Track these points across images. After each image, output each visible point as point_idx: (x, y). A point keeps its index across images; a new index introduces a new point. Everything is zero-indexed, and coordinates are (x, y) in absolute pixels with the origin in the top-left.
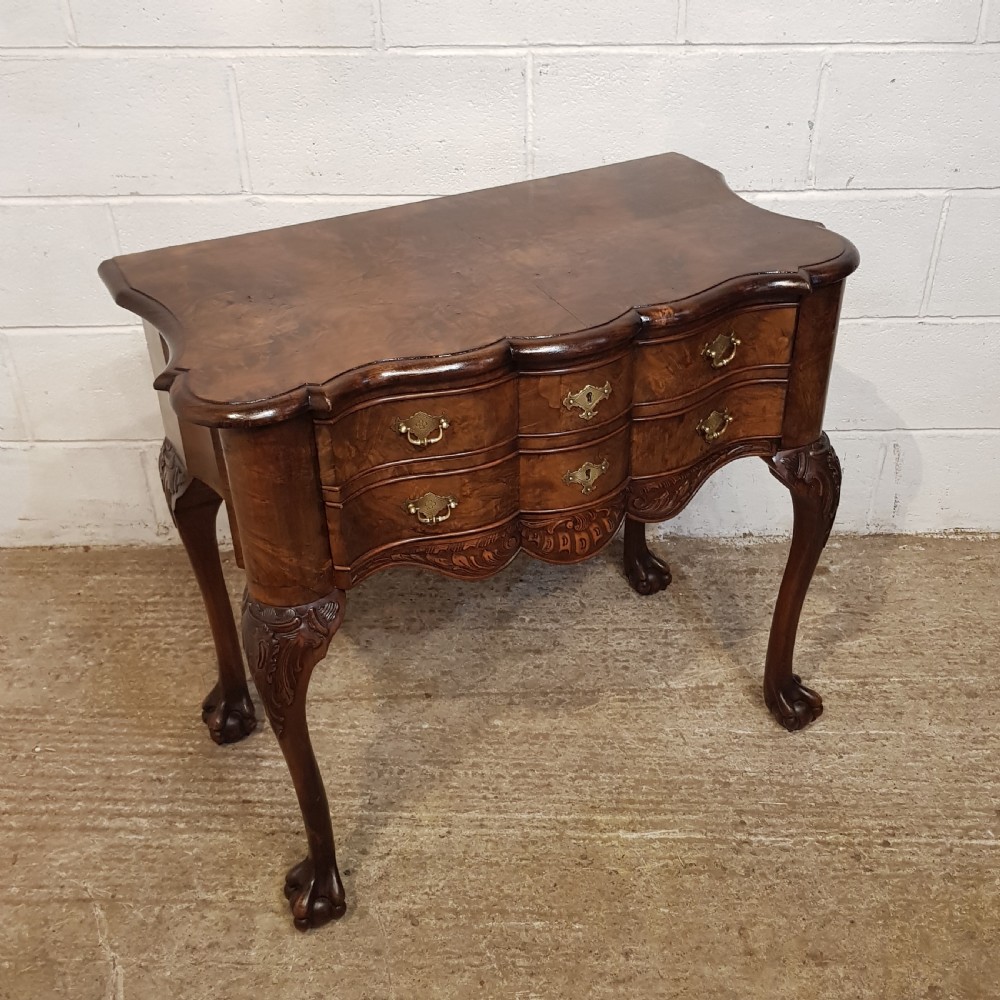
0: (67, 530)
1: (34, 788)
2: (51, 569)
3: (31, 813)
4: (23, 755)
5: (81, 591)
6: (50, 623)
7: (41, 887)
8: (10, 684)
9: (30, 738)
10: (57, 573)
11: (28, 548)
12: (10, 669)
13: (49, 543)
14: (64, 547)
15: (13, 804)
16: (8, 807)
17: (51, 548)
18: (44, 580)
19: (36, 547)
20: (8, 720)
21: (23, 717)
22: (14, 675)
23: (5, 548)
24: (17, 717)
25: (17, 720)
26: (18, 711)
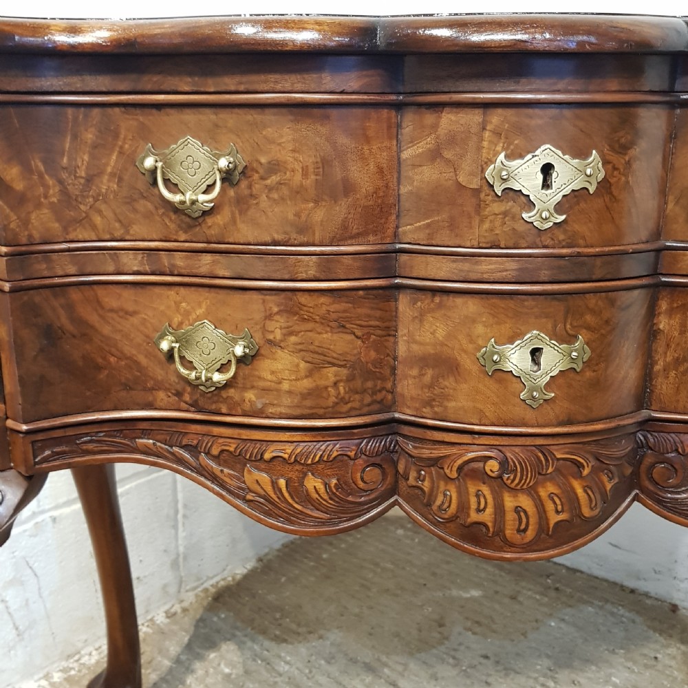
0: (658, 576)
2: (627, 614)
5: (658, 656)
6: (614, 679)
10: (634, 621)
11: (606, 581)
13: (631, 584)
14: (647, 595)
17: (632, 591)
18: (617, 624)
19: (615, 584)
23: (582, 572)
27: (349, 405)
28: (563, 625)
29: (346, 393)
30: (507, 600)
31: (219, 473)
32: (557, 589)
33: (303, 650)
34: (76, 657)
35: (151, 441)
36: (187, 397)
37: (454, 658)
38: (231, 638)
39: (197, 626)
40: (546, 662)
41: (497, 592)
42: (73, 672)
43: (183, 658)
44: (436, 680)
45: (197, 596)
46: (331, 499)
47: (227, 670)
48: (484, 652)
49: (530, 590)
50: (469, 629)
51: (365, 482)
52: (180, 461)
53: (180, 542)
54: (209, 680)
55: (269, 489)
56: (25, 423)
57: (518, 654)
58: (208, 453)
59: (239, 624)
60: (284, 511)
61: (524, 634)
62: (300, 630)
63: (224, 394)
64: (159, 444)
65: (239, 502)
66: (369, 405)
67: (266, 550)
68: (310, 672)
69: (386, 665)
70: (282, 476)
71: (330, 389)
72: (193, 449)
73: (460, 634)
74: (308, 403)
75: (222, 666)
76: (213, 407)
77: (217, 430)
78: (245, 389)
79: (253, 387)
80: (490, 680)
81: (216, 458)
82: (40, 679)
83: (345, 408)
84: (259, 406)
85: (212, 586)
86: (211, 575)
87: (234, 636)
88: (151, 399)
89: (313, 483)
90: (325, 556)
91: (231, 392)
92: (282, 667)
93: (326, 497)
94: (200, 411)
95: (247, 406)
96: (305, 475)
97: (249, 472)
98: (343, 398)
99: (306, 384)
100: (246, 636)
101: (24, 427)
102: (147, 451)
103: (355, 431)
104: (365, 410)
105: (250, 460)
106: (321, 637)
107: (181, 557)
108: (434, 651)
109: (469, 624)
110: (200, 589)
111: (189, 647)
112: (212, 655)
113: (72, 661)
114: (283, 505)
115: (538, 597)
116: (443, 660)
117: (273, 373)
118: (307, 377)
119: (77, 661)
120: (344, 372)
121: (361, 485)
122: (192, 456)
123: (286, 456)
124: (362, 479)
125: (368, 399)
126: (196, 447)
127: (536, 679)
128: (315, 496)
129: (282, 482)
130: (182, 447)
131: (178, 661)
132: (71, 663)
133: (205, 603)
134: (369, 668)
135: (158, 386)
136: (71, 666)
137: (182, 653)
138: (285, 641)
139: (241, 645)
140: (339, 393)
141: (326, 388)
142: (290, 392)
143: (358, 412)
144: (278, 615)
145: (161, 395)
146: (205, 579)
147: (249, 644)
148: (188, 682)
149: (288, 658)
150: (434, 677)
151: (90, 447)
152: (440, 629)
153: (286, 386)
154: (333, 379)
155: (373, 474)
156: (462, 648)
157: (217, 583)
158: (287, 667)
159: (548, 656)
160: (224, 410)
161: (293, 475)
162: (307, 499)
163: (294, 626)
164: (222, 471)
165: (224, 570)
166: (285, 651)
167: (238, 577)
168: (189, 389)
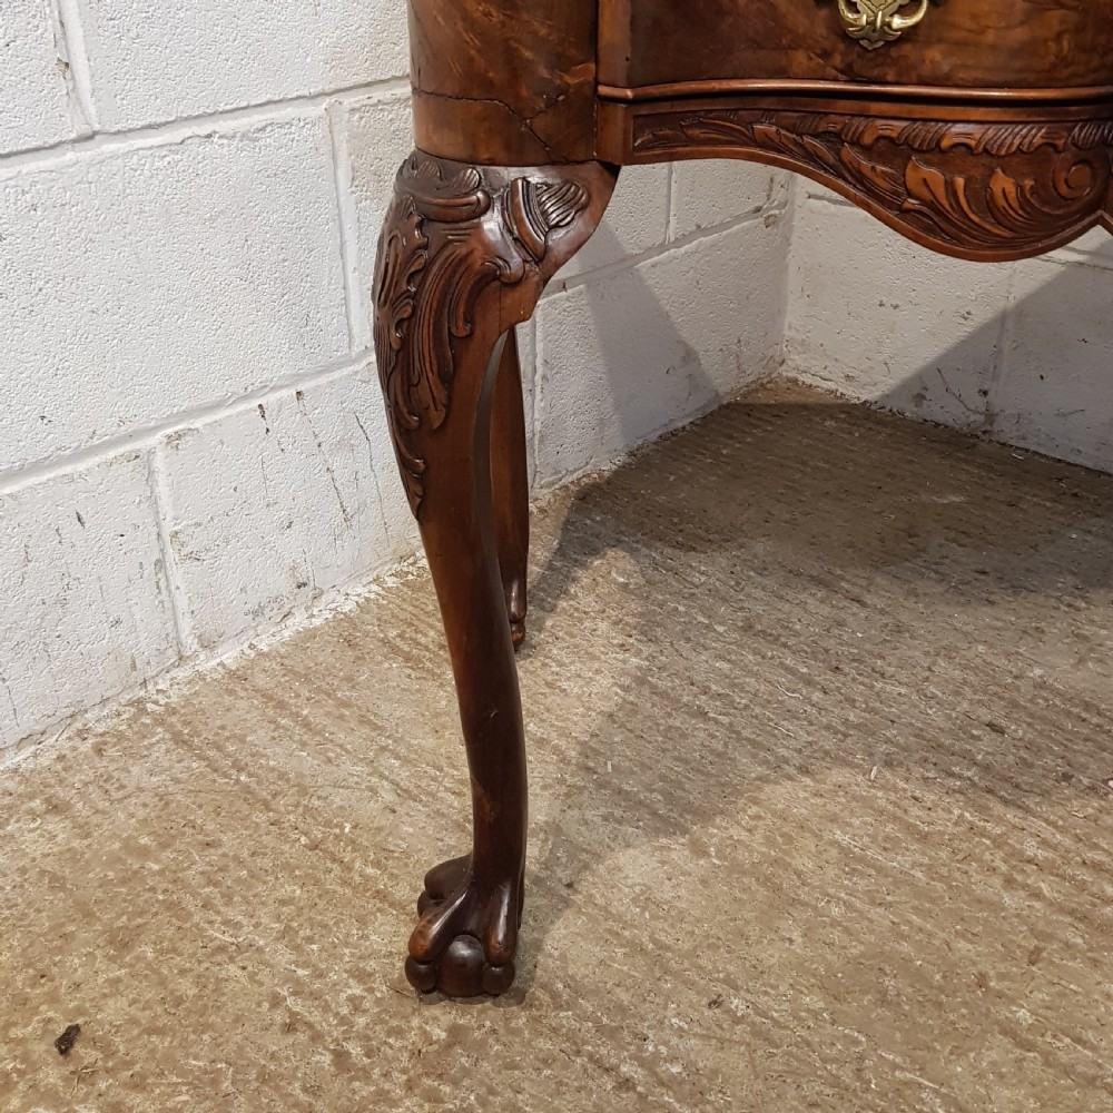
1: (1096, 847)
3: (1082, 887)
4: (1086, 781)
7: (1078, 1040)
8: (1081, 661)
9: (1103, 759)
12: (1085, 639)
15: (1051, 855)
16: (1041, 854)
20: (1069, 714)
21: (1095, 720)
22: (1092, 650)
24: (1084, 715)
25: (1084, 720)
26: (1087, 706)
27: (1070, 70)
28: (1089, 538)
29: (1070, 49)
30: (1004, 508)
31: (868, 173)
32: (1075, 495)
33: (722, 560)
34: (411, 561)
35: (774, 128)
36: (837, 60)
37: (936, 572)
38: (617, 544)
39: (565, 530)
40: (1071, 580)
41: (987, 498)
42: (410, 577)
43: (558, 564)
44: (917, 596)
45: (555, 495)
46: (1022, 208)
47: (622, 580)
48: (980, 567)
49: (1035, 496)
50: (954, 541)
51: (1069, 186)
52: (811, 157)
53: (536, 416)
54: (599, 590)
55: (941, 192)
56: (630, 86)
57: (1028, 570)
58: (856, 143)
59: (623, 528)
60: (955, 225)
61: (1035, 547)
62: (711, 537)
63: (894, 52)
64: (783, 132)
65: (890, 214)
66: (1095, 71)
67: (640, 442)
68: (738, 584)
69: (843, 578)
70: (960, 173)
71: (1050, 43)
72: (835, 139)
73: (940, 545)
74: (1018, 64)
75: (614, 575)
76: (875, 73)
77: (876, 107)
78: (928, 44)
79: (940, 41)
80: (992, 598)
81: (867, 150)
82: (370, 583)
83: (1065, 73)
84: (945, 68)
85: (572, 482)
86: (571, 469)
87: (619, 541)
88: (784, 62)
89: (1003, 184)
90: (725, 452)
91: (907, 48)
92: (698, 579)
93: (1015, 205)
94: (852, 81)
95: (926, 70)
96: (993, 171)
97: (916, 168)
98: (1065, 57)
99: (1020, 34)
100: (637, 542)
101: (629, 93)
102: (766, 143)
103: (1073, 108)
104: (1090, 78)
105: (919, 151)
106: (741, 546)
107: (537, 437)
108: (908, 564)
109: (953, 534)
110: (557, 486)
111: (561, 552)
112: (597, 563)
113: (405, 564)
114: (955, 216)
115: (1048, 504)
116: (922, 575)
117: (974, 17)
118: (1022, 23)
119: (412, 564)
120: (1073, 17)
121: (1064, 190)
122: (829, 149)
123: (973, 143)
124: (1066, 181)
125: (1095, 62)
126: (837, 135)
127: (1058, 598)
128: (1002, 202)
129: (960, 181)
130: (816, 136)
131: (550, 567)
132: (404, 567)
133: (569, 503)
134: (818, 581)
135: (798, 42)
136: (405, 569)
137: (554, 559)
138: (694, 549)
139: (632, 551)
140: (1061, 50)
141: (1046, 41)
142: (994, 47)
143: (1079, 81)
144: (676, 520)
145: (800, 58)
146: (564, 472)
147: (645, 551)
148: (572, 591)
149: (703, 568)
150: (913, 593)
151: (696, 132)
152: (910, 540)
153: (990, 37)
154: (1056, 27)
155: (1080, 174)
156: (947, 561)
157: (579, 479)
158: (703, 579)
159: (1074, 574)
160: (890, 78)
161: (977, 173)
162: (989, 207)
163: (703, 534)
164: (873, 168)
165: (587, 464)
166: (694, 559)
167: (606, 474)
168: (841, 46)
